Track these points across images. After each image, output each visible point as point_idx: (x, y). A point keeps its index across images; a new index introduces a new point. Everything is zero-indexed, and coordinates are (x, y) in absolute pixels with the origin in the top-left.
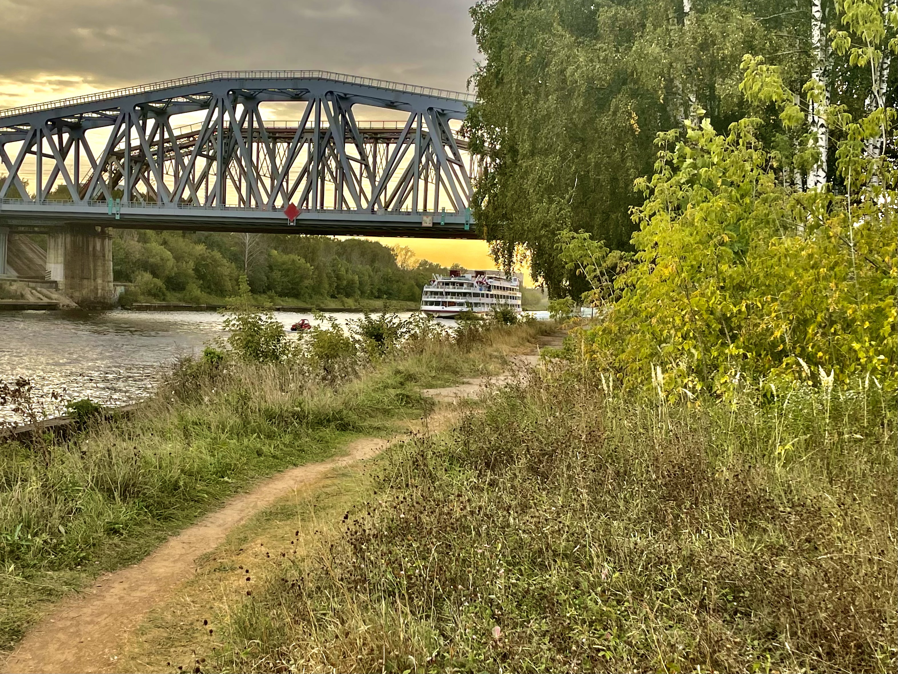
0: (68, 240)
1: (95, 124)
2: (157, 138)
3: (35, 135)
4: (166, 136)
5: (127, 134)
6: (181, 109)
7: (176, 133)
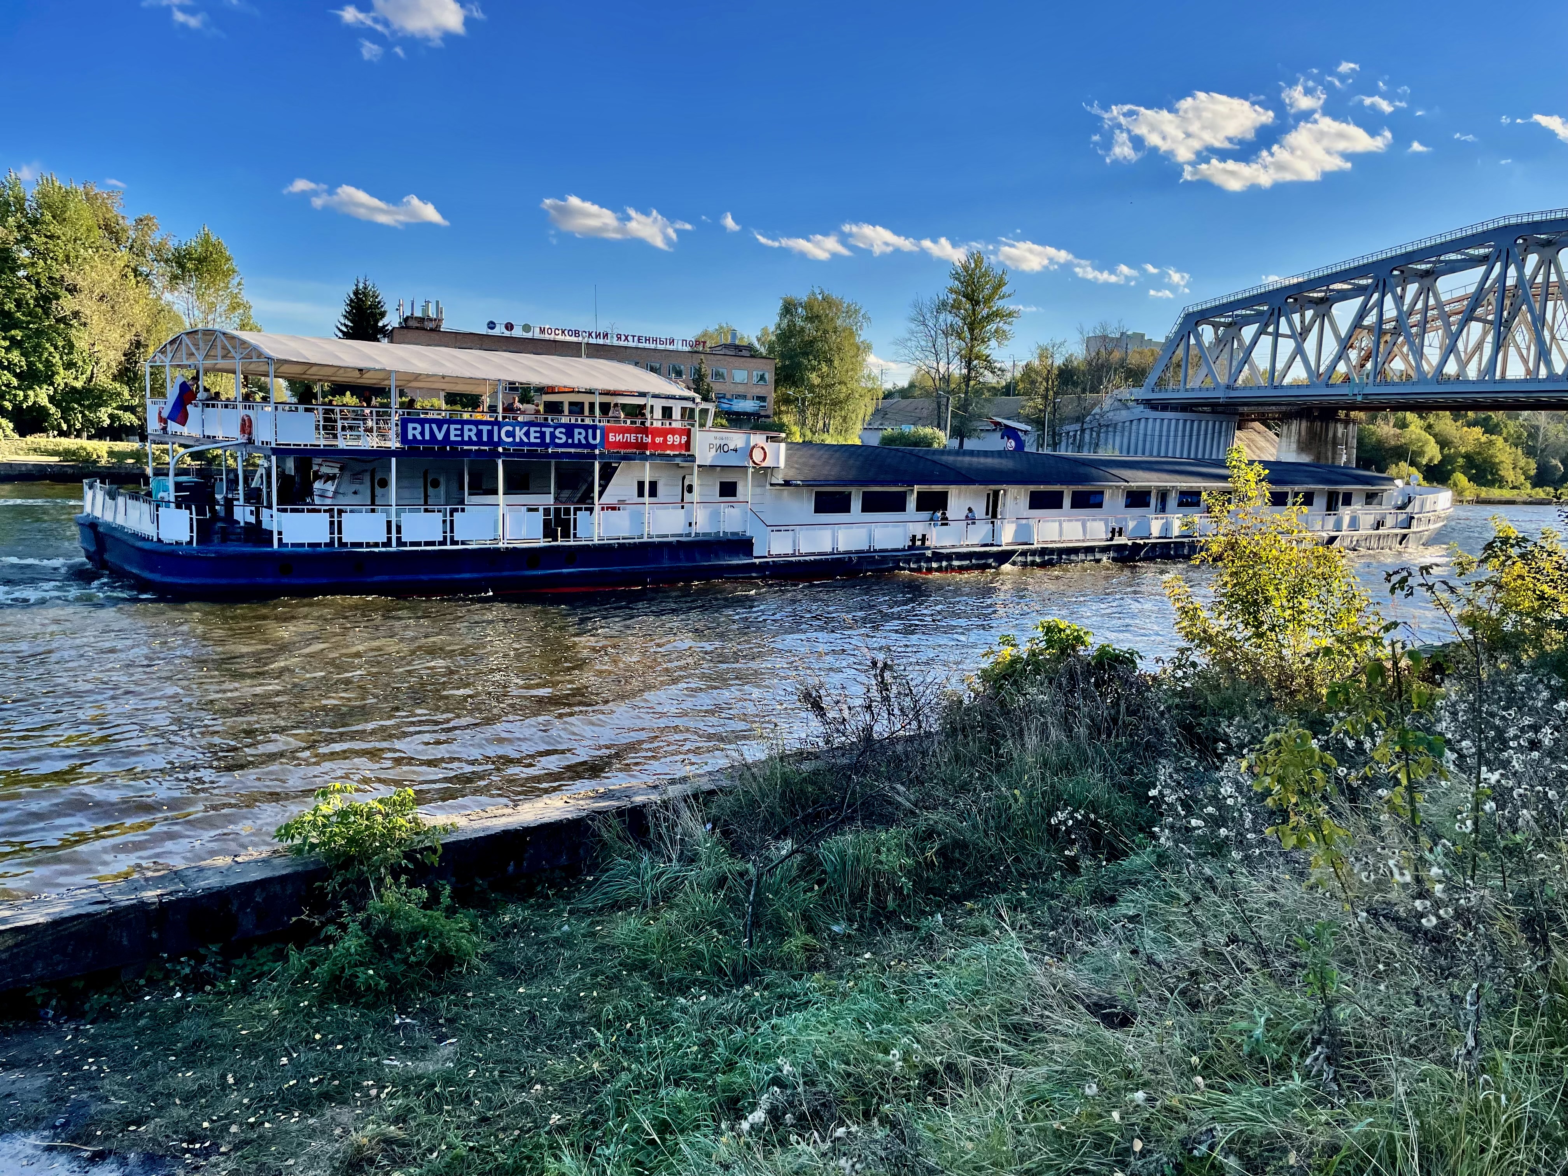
0: (1304, 424)
1: (1343, 296)
2: (1419, 305)
3: (1272, 314)
4: (1432, 302)
5: (1380, 304)
6: (1453, 268)
7: (1444, 298)
